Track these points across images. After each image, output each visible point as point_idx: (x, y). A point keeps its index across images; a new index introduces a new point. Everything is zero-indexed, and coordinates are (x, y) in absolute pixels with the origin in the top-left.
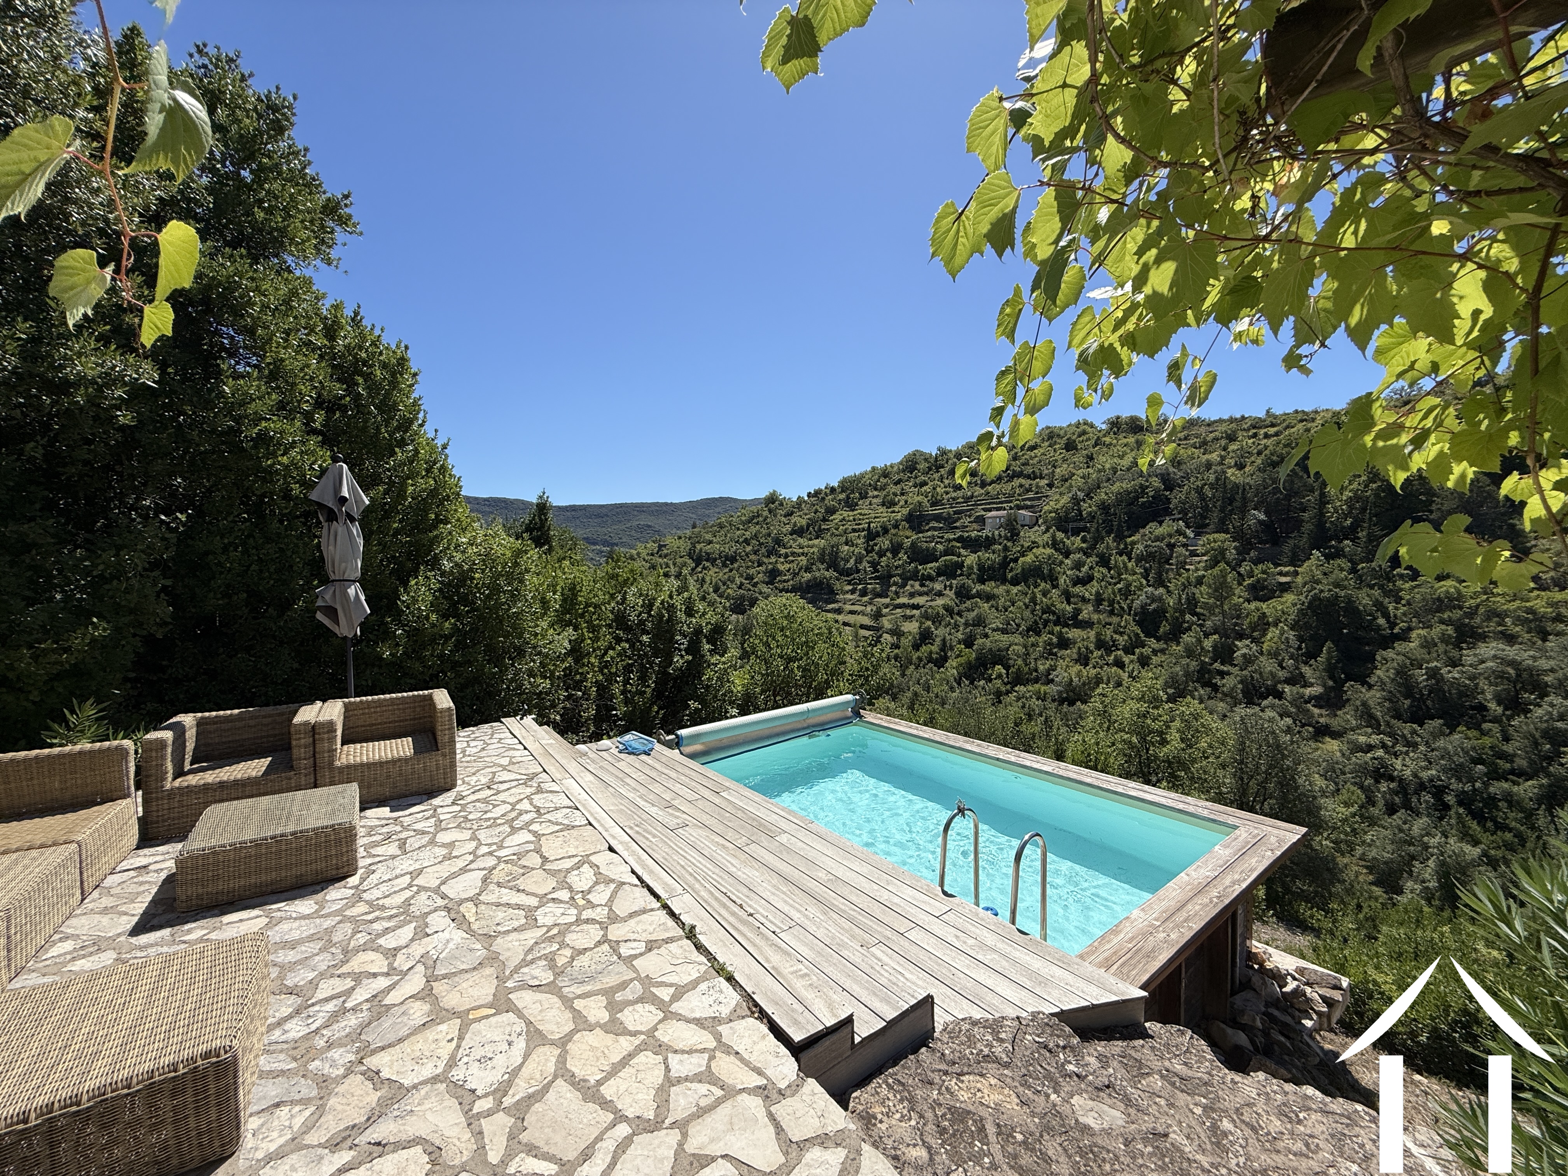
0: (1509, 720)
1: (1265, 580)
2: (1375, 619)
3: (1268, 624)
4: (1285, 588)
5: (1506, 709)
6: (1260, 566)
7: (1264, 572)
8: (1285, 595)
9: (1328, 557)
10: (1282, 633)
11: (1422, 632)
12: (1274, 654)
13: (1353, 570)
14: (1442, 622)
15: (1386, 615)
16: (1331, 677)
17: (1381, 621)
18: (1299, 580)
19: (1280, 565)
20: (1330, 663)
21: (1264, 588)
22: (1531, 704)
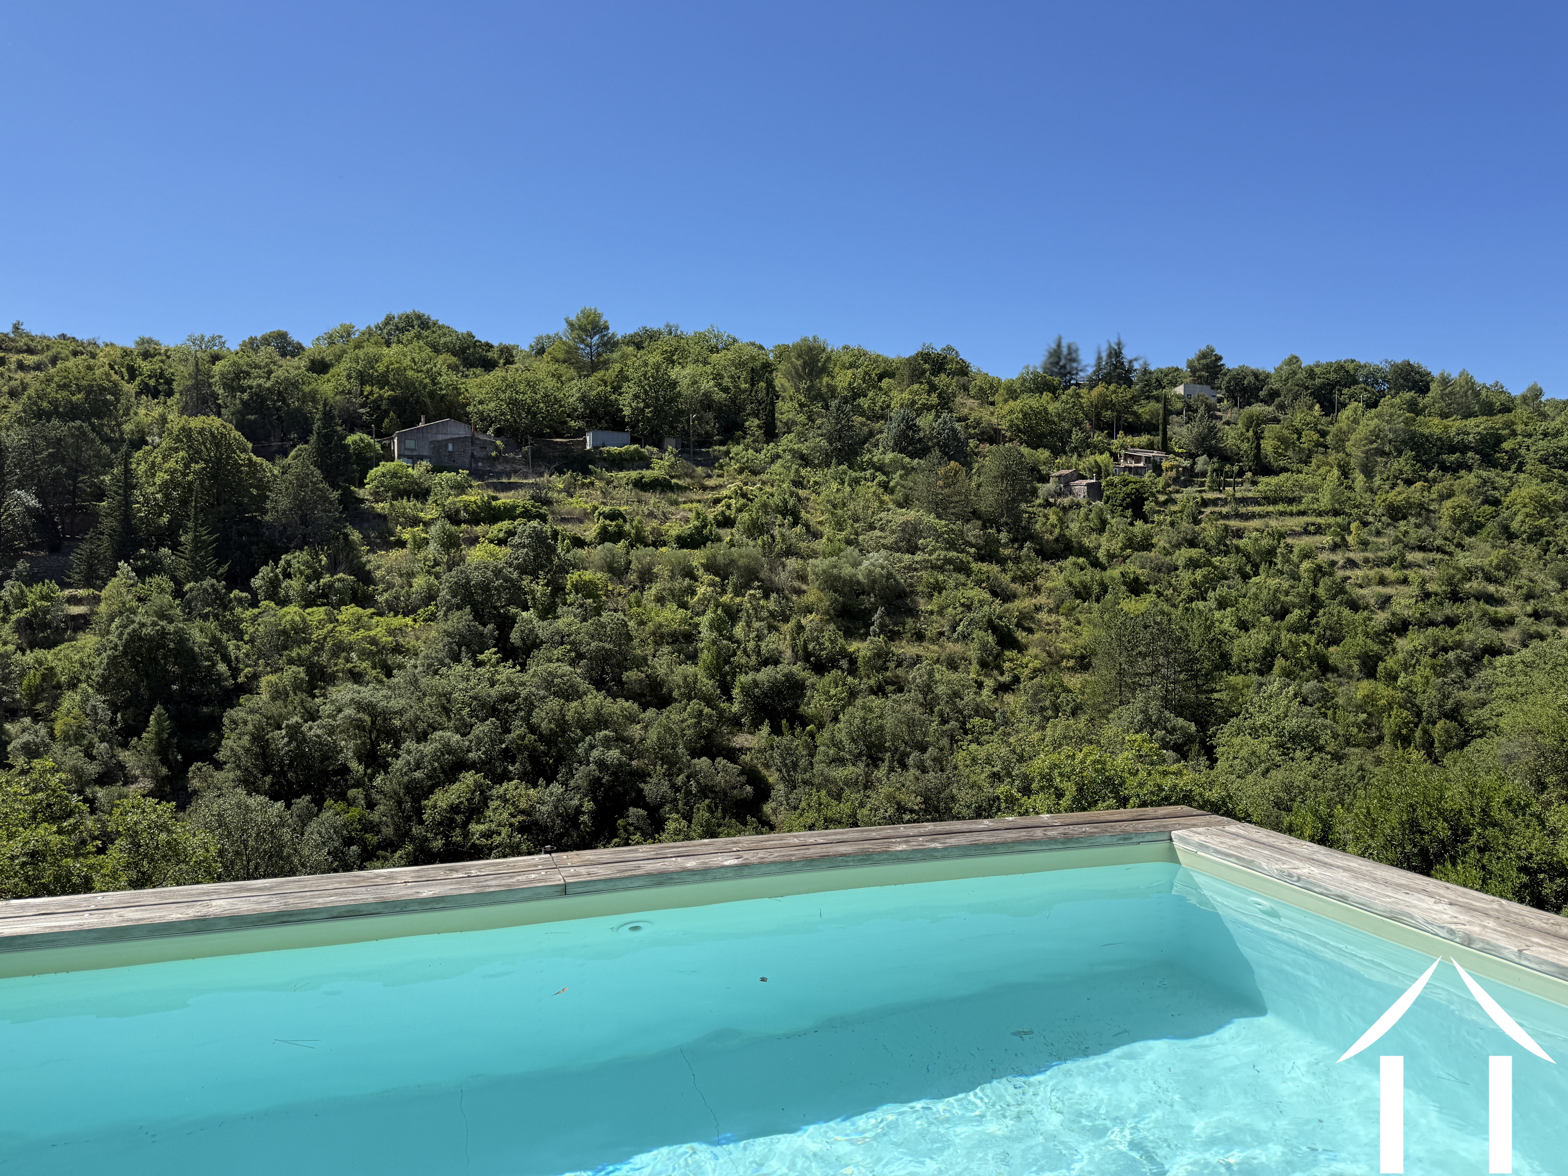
0: (370, 780)
1: (46, 611)
2: (214, 665)
3: (59, 686)
4: (80, 624)
5: (366, 768)
6: (38, 588)
7: (43, 598)
8: (80, 635)
9: (142, 573)
10: (86, 699)
11: (273, 678)
12: (75, 737)
13: (178, 593)
14: (291, 662)
15: (226, 659)
16: (165, 761)
17: (222, 667)
18: (102, 608)
19: (69, 586)
20: (160, 741)
21: (45, 626)
22: (388, 755)
